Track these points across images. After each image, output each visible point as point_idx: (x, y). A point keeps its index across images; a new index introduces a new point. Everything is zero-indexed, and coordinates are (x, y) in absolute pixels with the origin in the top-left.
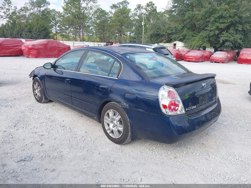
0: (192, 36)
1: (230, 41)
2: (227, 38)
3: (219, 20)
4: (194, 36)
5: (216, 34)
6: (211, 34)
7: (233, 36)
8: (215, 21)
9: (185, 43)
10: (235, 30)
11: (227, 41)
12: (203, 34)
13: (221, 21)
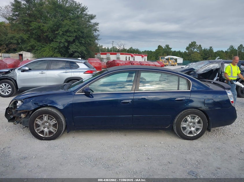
0: (41, 47)
1: (78, 52)
2: (76, 50)
3: (67, 34)
4: (43, 47)
5: (66, 45)
6: (62, 46)
7: (80, 48)
8: (63, 34)
9: (34, 53)
10: (79, 43)
11: (75, 52)
12: (54, 45)
13: (68, 34)
